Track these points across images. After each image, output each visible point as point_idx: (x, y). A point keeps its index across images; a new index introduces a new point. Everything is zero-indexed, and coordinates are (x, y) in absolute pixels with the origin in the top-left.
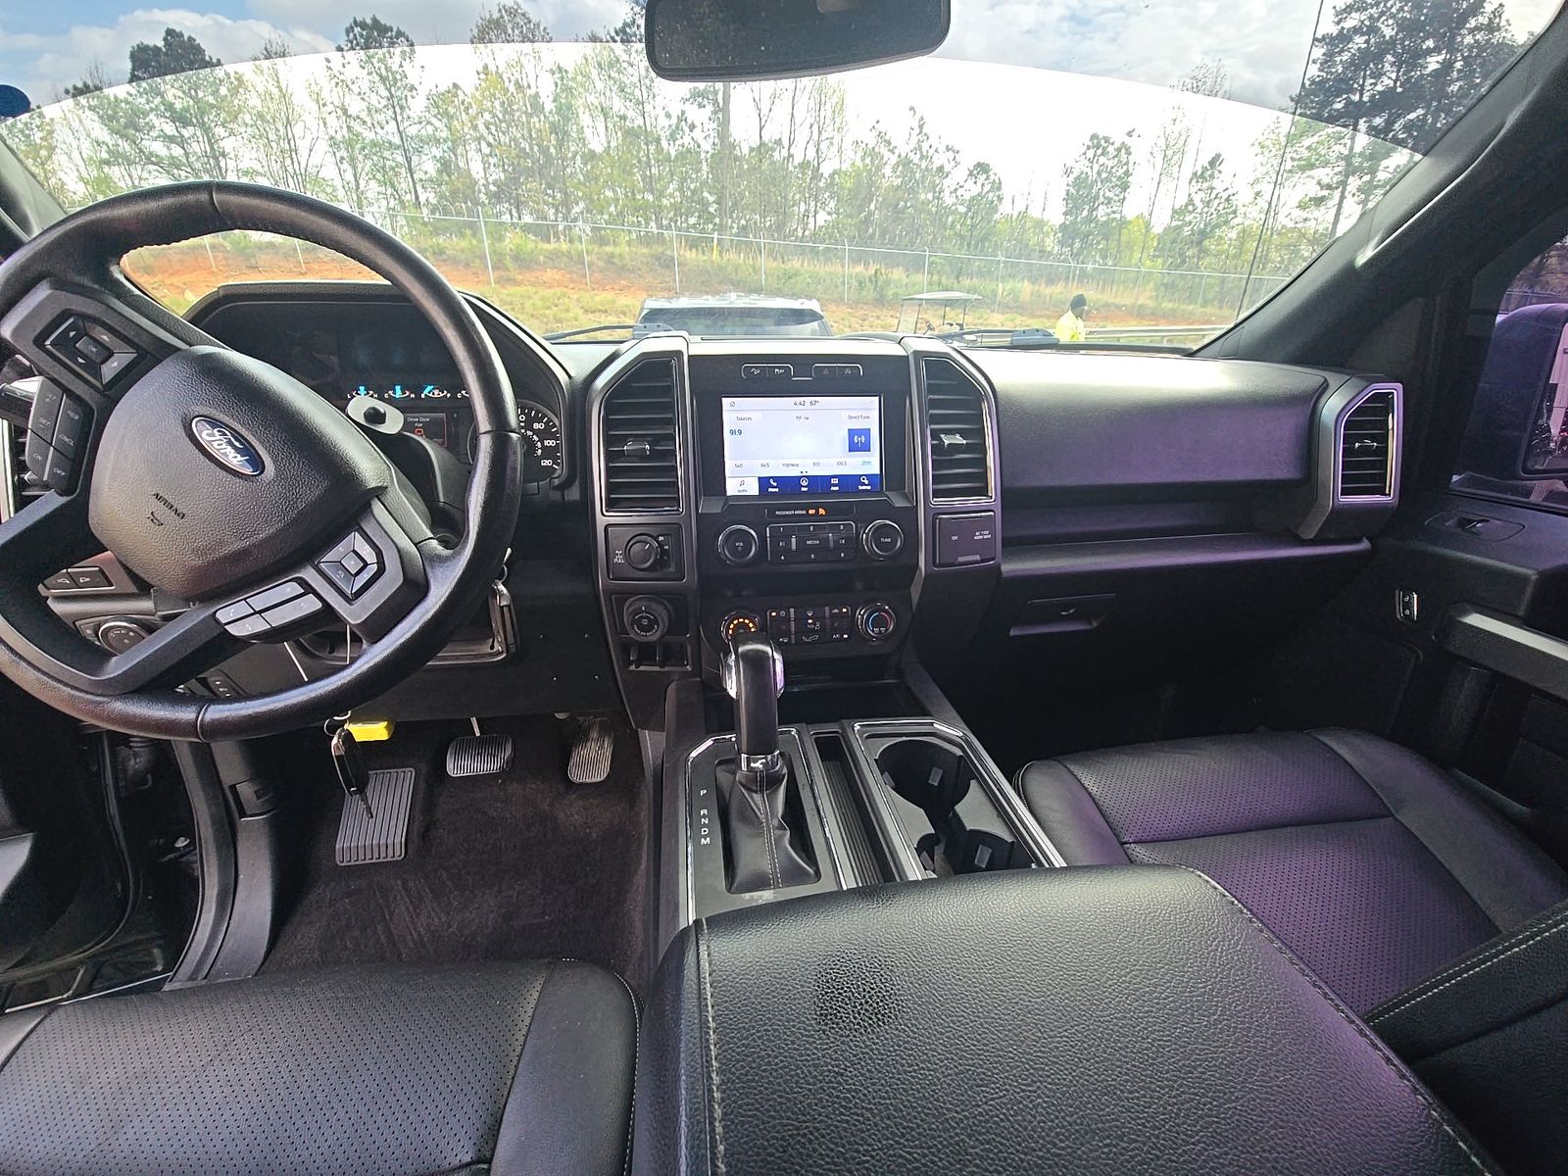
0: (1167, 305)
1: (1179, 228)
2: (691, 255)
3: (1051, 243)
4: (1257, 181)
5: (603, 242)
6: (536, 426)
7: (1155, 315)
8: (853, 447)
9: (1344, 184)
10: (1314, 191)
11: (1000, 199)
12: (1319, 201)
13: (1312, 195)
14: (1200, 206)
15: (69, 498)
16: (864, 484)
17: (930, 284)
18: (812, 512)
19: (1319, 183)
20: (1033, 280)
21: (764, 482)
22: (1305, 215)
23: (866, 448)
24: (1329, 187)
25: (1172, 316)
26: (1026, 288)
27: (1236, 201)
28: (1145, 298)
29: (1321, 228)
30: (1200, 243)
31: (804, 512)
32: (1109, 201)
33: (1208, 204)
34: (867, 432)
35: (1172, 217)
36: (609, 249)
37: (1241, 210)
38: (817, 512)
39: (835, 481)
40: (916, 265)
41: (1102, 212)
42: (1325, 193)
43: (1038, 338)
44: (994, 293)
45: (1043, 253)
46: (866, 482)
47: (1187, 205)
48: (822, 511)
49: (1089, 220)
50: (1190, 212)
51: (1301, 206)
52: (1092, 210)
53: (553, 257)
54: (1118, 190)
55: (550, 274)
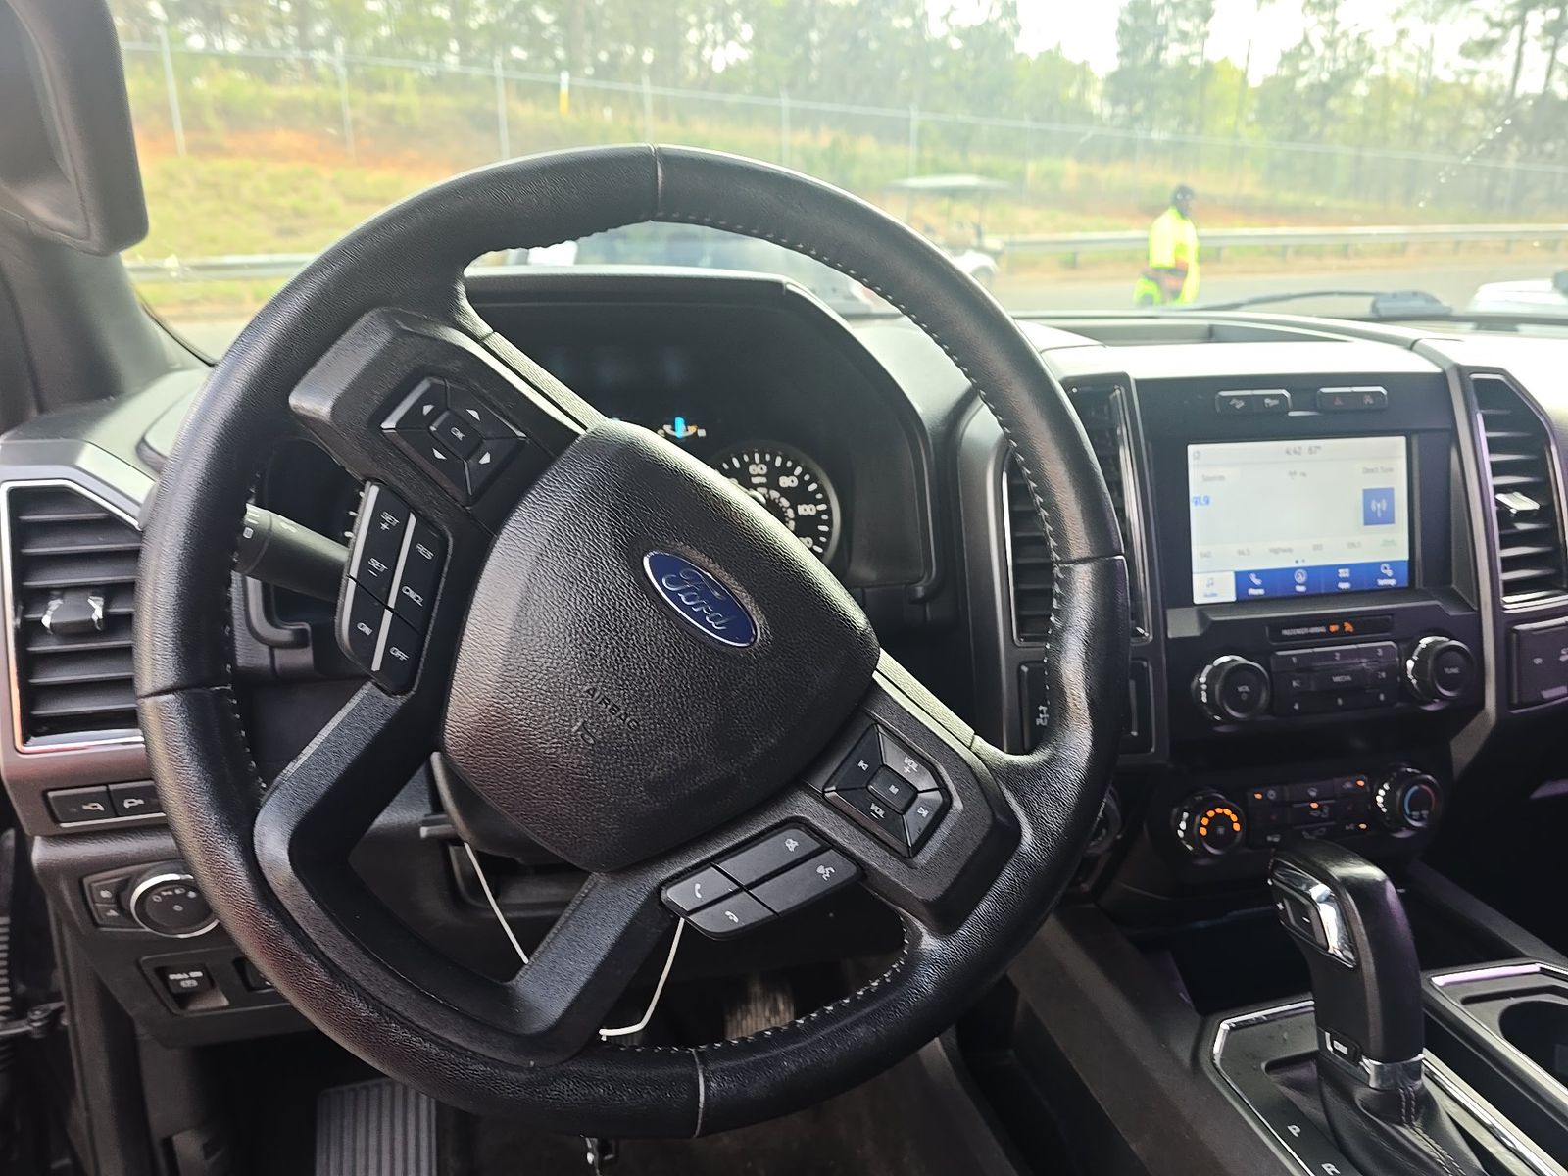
0: (1288, 197)
1: (1290, 81)
2: (526, 111)
3: (1095, 101)
4: (1399, 13)
5: (373, 84)
6: (785, 482)
7: (1271, 212)
8: (1371, 519)
9: (1521, 21)
10: (1481, 31)
11: (1017, 29)
12: (1487, 46)
13: (1477, 37)
14: (1320, 48)
15: (404, 698)
16: (1385, 577)
17: (920, 162)
18: (1333, 628)
19: (1487, 18)
20: (1081, 157)
21: (1242, 580)
22: (1471, 64)
23: (1388, 518)
24: (1500, 25)
25: (1295, 214)
26: (1070, 169)
27: (1373, 42)
28: (1249, 184)
29: (1495, 86)
30: (1322, 103)
31: (1322, 630)
32: (1184, 37)
33: (1331, 44)
34: (1388, 494)
35: (1281, 65)
36: (385, 98)
37: (1379, 57)
38: (1342, 627)
39: (1344, 573)
40: (894, 132)
41: (1172, 55)
42: (1497, 33)
43: (1417, 305)
44: (1020, 176)
45: (1087, 117)
46: (1389, 573)
47: (1301, 46)
48: (1348, 627)
49: (1155, 64)
50: (1305, 58)
51: (1466, 51)
52: (1160, 49)
53: (289, 112)
54: (1197, 20)
55: (283, 138)
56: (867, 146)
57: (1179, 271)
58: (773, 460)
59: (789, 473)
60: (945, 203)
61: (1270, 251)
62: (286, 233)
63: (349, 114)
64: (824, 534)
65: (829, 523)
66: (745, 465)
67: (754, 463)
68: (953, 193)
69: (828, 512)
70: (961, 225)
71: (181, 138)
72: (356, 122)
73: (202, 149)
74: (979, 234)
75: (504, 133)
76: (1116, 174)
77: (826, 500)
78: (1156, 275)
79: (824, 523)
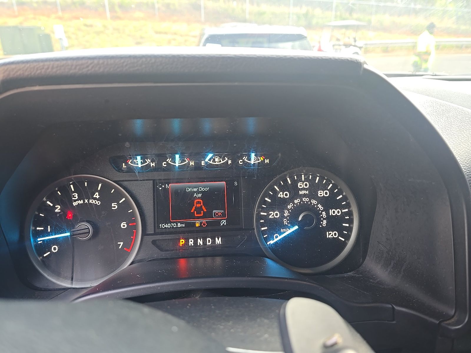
56: (318, 12)
57: (428, 53)
58: (314, 178)
59: (324, 188)
60: (343, 30)
61: (457, 47)
62: (138, 43)
63: (157, 6)
64: (346, 228)
65: (351, 221)
66: (295, 183)
67: (302, 181)
68: (347, 27)
69: (350, 213)
70: (349, 38)
71: (108, 14)
72: (159, 9)
73: (115, 18)
74: (355, 41)
75: (203, 11)
76: (404, 20)
77: (348, 206)
78: (419, 55)
79: (347, 221)
